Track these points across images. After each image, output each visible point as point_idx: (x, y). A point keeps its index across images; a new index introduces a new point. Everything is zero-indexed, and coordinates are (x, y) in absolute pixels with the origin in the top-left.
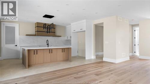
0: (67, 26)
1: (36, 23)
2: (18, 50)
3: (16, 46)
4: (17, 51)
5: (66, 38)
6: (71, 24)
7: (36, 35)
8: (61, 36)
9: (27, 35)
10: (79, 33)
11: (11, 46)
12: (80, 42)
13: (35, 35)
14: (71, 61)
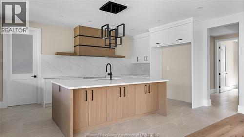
0: (137, 36)
1: (75, 29)
2: (39, 85)
3: (35, 76)
4: (37, 88)
5: (134, 61)
6: (149, 30)
7: (78, 53)
8: (124, 57)
9: (58, 54)
10: (164, 49)
11: (24, 78)
12: (168, 69)
13: (74, 54)
14: (166, 115)
